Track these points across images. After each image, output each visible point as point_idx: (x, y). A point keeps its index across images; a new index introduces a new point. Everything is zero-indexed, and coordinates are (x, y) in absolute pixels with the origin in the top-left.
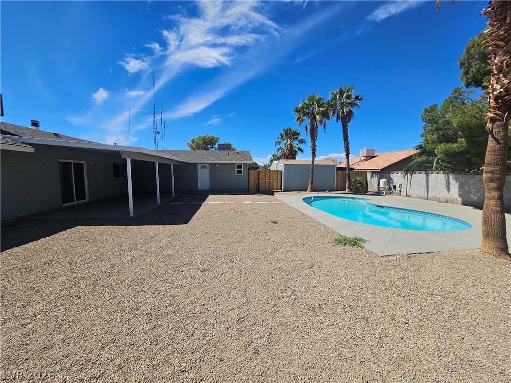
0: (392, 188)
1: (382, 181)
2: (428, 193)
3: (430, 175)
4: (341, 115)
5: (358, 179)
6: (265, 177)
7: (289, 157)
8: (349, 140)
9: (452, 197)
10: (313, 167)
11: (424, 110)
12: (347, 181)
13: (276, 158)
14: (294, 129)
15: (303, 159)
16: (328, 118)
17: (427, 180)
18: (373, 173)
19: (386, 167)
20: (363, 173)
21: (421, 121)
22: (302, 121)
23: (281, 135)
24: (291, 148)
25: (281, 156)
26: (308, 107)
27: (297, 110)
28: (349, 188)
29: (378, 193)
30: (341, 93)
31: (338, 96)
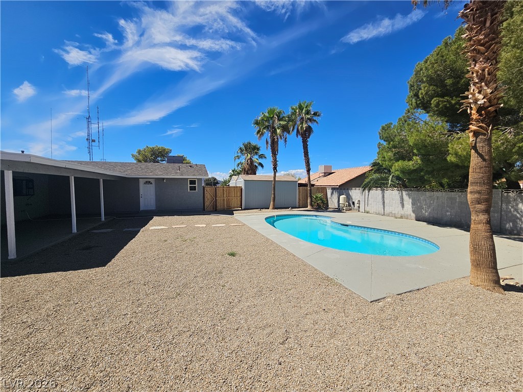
0: (351, 204)
1: (342, 197)
2: (384, 209)
3: (386, 191)
4: (301, 130)
5: (319, 195)
6: (224, 194)
7: (249, 172)
8: (310, 156)
9: (406, 213)
10: (275, 183)
11: (381, 128)
12: (309, 198)
13: (236, 173)
14: (253, 143)
15: (264, 174)
16: (289, 132)
17: (383, 197)
18: (333, 189)
19: (344, 183)
20: (323, 189)
21: (379, 138)
22: (262, 134)
23: (241, 149)
24: (251, 163)
25: (240, 171)
26: (268, 121)
27: (257, 123)
28: (311, 205)
29: (339, 210)
30: (301, 108)
31: (297, 111)
